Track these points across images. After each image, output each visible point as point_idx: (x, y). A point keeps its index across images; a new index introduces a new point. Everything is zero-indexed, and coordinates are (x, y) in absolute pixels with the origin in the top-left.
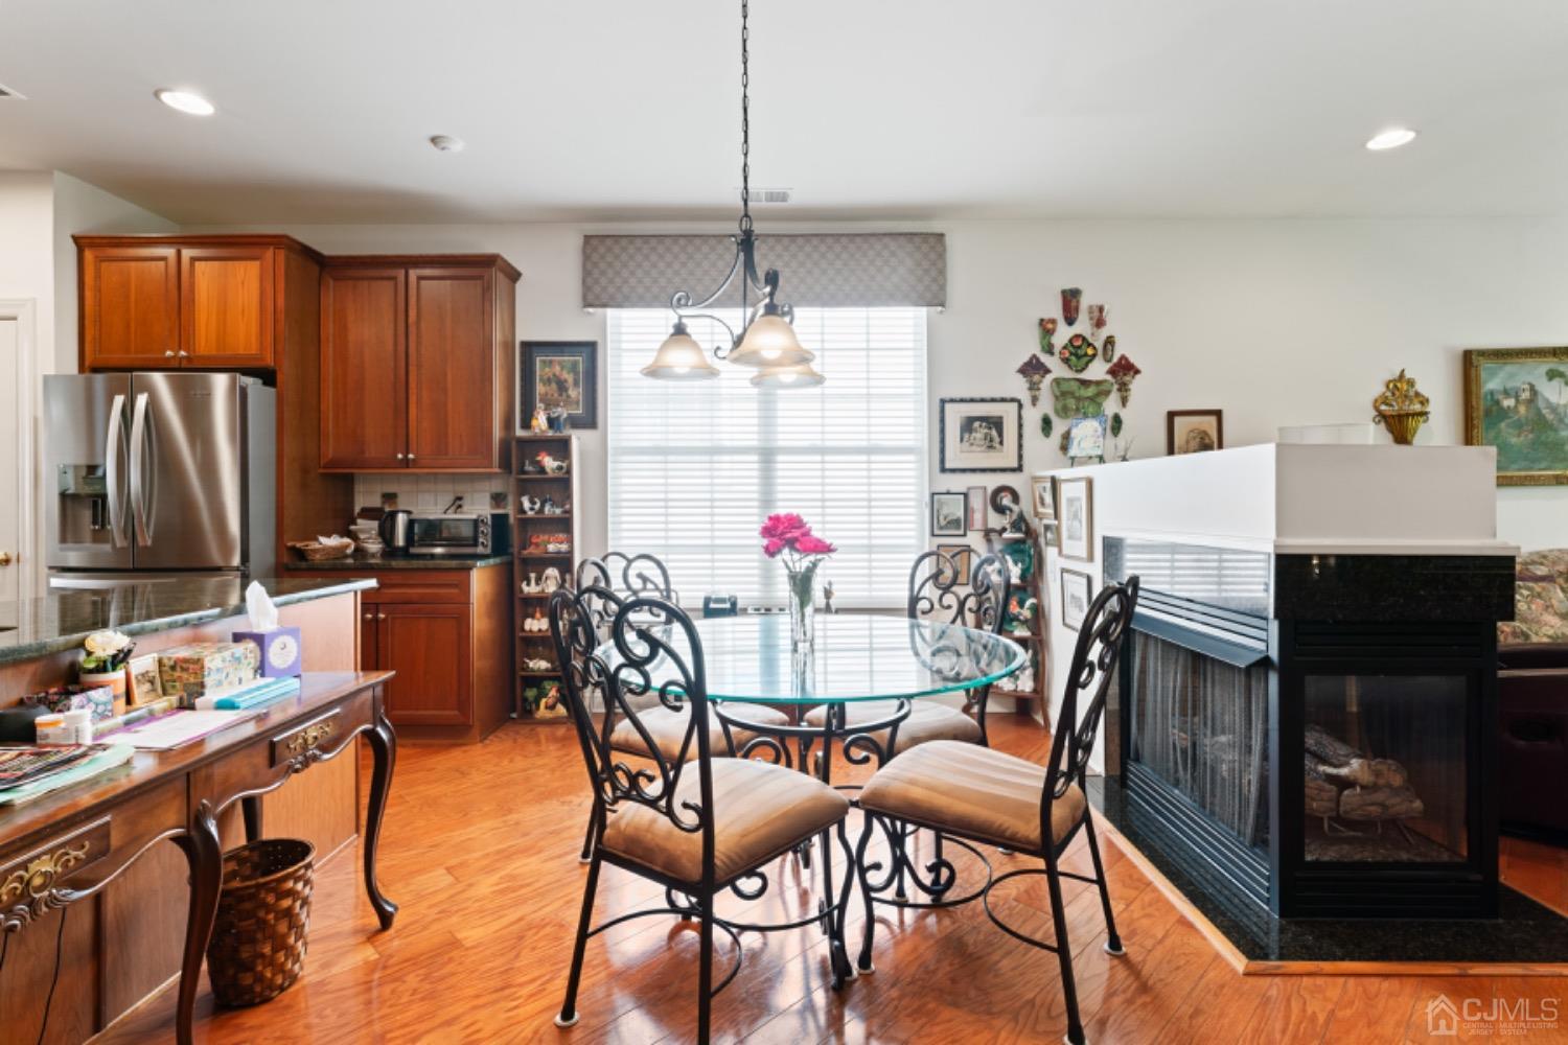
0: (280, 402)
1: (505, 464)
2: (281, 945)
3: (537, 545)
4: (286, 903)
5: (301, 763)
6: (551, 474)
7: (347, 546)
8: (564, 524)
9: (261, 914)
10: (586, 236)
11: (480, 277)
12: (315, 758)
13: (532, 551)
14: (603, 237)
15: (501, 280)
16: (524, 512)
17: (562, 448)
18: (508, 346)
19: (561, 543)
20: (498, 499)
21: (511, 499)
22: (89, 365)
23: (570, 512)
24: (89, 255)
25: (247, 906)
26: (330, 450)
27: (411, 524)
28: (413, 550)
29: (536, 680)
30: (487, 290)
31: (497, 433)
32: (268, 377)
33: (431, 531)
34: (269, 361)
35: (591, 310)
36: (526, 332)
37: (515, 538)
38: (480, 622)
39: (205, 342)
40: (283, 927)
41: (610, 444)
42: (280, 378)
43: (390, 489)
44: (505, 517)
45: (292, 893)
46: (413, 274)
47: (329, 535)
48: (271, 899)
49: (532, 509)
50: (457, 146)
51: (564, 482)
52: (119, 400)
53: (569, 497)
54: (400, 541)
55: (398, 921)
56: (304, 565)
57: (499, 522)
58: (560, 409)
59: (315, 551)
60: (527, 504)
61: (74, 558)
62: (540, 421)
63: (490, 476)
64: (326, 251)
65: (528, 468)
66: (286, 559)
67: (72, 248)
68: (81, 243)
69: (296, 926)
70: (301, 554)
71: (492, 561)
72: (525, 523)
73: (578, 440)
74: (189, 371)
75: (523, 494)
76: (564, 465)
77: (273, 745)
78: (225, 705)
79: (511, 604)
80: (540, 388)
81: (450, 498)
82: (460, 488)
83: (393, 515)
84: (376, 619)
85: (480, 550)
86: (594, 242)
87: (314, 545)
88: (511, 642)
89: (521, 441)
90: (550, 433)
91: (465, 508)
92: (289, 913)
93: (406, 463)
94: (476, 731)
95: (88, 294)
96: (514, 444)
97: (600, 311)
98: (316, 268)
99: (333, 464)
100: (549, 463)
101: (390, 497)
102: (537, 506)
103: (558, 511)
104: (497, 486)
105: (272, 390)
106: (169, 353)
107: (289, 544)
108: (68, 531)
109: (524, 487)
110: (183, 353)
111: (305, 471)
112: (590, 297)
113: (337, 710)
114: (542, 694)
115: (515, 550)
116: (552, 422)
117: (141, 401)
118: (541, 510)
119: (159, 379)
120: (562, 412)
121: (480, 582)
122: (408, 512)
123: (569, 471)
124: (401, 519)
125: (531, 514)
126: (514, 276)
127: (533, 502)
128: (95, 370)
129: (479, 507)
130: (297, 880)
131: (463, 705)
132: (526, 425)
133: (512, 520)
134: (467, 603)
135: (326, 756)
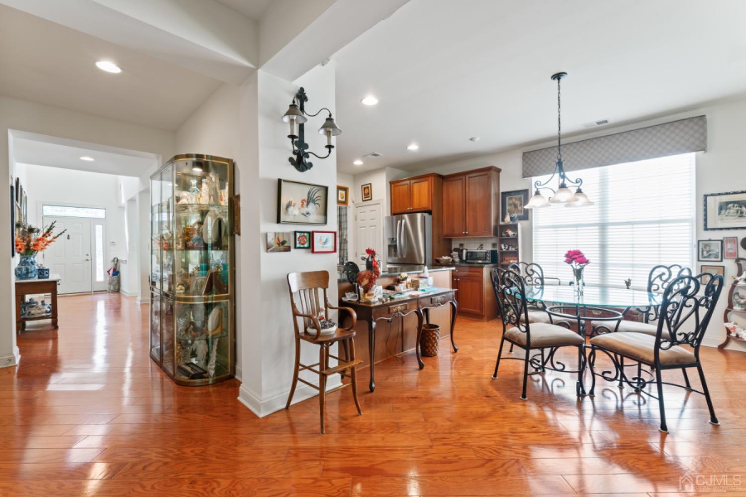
0: (433, 218)
1: (496, 234)
2: (433, 345)
3: (507, 260)
4: (434, 336)
5: (437, 305)
6: (511, 237)
7: (450, 259)
8: (515, 254)
9: (430, 337)
10: (524, 153)
11: (487, 174)
12: (440, 305)
13: (505, 263)
14: (529, 152)
15: (494, 173)
16: (502, 250)
17: (514, 228)
18: (497, 195)
19: (515, 260)
20: (494, 245)
21: (498, 245)
22: (393, 214)
23: (517, 249)
24: (392, 186)
25: (427, 334)
26: (445, 232)
27: (467, 253)
28: (468, 261)
29: (507, 306)
30: (489, 178)
31: (493, 223)
32: (430, 212)
33: (472, 255)
34: (430, 208)
35: (525, 178)
36: (503, 189)
37: (499, 258)
38: (487, 284)
39: (416, 205)
40: (433, 341)
41: (534, 225)
42: (433, 212)
43: (462, 242)
44: (496, 251)
45: (435, 334)
46: (467, 177)
47: (445, 256)
48: (431, 334)
49: (505, 249)
51: (515, 239)
52: (399, 222)
53: (517, 245)
54: (464, 258)
55: (458, 351)
56: (439, 264)
57: (494, 253)
58: (514, 214)
59: (442, 260)
60: (503, 246)
61: (390, 261)
62: (508, 219)
63: (491, 238)
64: (444, 174)
65: (503, 235)
66: (435, 262)
67: (389, 184)
68: (391, 183)
69: (436, 342)
70: (438, 261)
71: (490, 265)
72: (503, 253)
73: (520, 225)
74: (412, 213)
75: (501, 244)
76: (516, 233)
77: (431, 299)
78: (423, 290)
79: (495, 281)
80: (508, 207)
81: (479, 245)
82: (483, 242)
83: (462, 251)
84: (457, 281)
85: (487, 261)
86: (526, 154)
87: (441, 259)
88: (498, 295)
89: (502, 226)
90: (511, 223)
91: (484, 248)
92: (434, 339)
93: (466, 234)
94: (485, 318)
95: (393, 195)
96: (498, 227)
97: (529, 178)
98: (441, 180)
99: (446, 235)
100: (510, 233)
101: (461, 245)
102: (507, 248)
103: (514, 249)
104: (494, 241)
105: (431, 216)
106: (408, 208)
107: (436, 258)
108: (390, 255)
109: (502, 241)
110: (411, 208)
111: (439, 238)
112: (525, 174)
113: (444, 295)
114: (508, 311)
115: (499, 262)
116: (512, 219)
117: (403, 221)
118: (508, 249)
119: (406, 216)
120: (515, 215)
121: (486, 271)
122: (467, 250)
123: (517, 236)
124: (464, 252)
125: (504, 250)
126: (499, 171)
127: (505, 246)
128: (394, 214)
129: (488, 248)
130: (437, 332)
131: (481, 309)
132: (503, 220)
133: (498, 252)
134: (482, 277)
135: (442, 305)
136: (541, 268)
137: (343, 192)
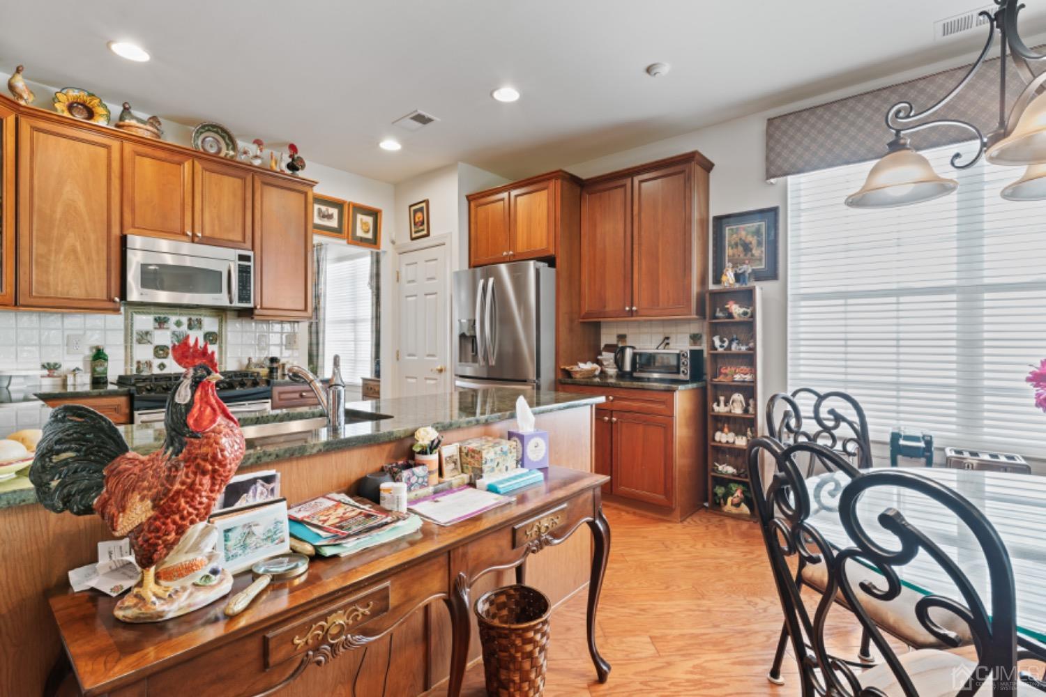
0: (558, 275)
1: (701, 311)
2: (525, 678)
3: (726, 375)
4: (529, 648)
5: (536, 546)
6: (737, 318)
7: (595, 370)
8: (749, 359)
9: (513, 651)
10: (769, 120)
11: (682, 172)
12: (547, 543)
13: (721, 379)
14: (783, 117)
15: (698, 171)
16: (716, 349)
17: (747, 297)
18: (704, 222)
19: (746, 374)
20: (695, 338)
21: (705, 338)
22: (473, 265)
23: (754, 349)
24: (472, 204)
25: (504, 642)
26: (586, 308)
27: (635, 355)
28: (635, 375)
29: (724, 481)
30: (688, 179)
31: (695, 289)
32: (551, 262)
33: (645, 362)
34: (552, 252)
35: (772, 180)
36: (718, 209)
37: (708, 368)
38: (682, 431)
39: (521, 247)
40: (527, 665)
41: (790, 292)
42: (558, 261)
43: (622, 332)
44: (701, 352)
45: (531, 641)
46: (636, 180)
47: (585, 363)
48: (518, 642)
49: (721, 346)
50: (665, 70)
51: (748, 325)
52: (481, 282)
53: (753, 337)
54: (628, 367)
55: (611, 678)
56: (569, 381)
57: (696, 356)
58: (745, 266)
59: (576, 372)
60: (717, 343)
62: (729, 277)
63: (689, 321)
64: (584, 177)
65: (719, 314)
66: (560, 377)
67: (465, 202)
68: (470, 198)
69: (535, 665)
70: (568, 374)
71: (690, 386)
72: (715, 357)
73: (762, 290)
74: (517, 261)
75: (714, 336)
76: (749, 311)
77: (514, 531)
78: (492, 489)
79: (705, 421)
80: (728, 251)
81: (661, 338)
82: (668, 330)
83: (623, 350)
84: (610, 422)
85: (681, 376)
86: (777, 122)
87: (576, 368)
88: (705, 450)
89: (713, 293)
90: (737, 286)
91: (671, 345)
92: (530, 655)
93: (631, 313)
94: (678, 512)
95: (472, 226)
96: (707, 296)
97: (781, 179)
98: (578, 189)
99: (588, 315)
100: (736, 309)
101: (622, 337)
102: (726, 344)
103: (743, 348)
104: (694, 329)
105: (553, 270)
106: (505, 253)
107: (562, 367)
108: (462, 358)
109: (715, 329)
110: (511, 253)
111: (571, 321)
112: (773, 170)
113: (564, 505)
114: (729, 493)
115: (708, 377)
116: (738, 277)
117: (491, 281)
118: (729, 348)
119: (503, 268)
120: (747, 268)
121: (682, 401)
122: (633, 348)
123: (753, 316)
124: (629, 352)
125: (720, 350)
126: (708, 166)
127: (722, 341)
128: (475, 267)
129: (681, 345)
130: (536, 632)
131: (668, 492)
132: (717, 280)
133: (705, 355)
134: (672, 416)
135: (556, 541)
136: (856, 405)
137: (370, 220)
